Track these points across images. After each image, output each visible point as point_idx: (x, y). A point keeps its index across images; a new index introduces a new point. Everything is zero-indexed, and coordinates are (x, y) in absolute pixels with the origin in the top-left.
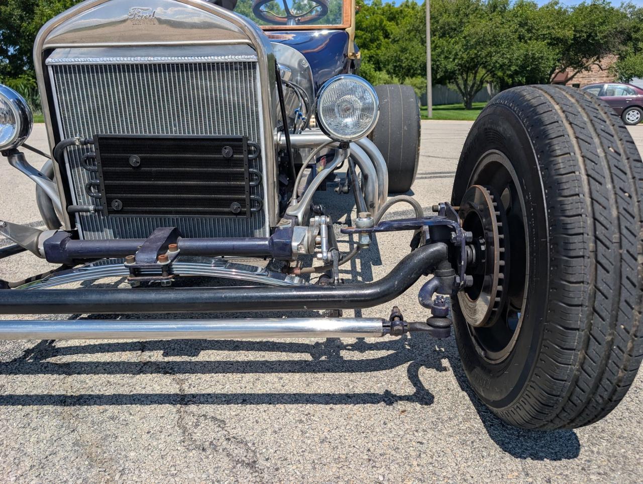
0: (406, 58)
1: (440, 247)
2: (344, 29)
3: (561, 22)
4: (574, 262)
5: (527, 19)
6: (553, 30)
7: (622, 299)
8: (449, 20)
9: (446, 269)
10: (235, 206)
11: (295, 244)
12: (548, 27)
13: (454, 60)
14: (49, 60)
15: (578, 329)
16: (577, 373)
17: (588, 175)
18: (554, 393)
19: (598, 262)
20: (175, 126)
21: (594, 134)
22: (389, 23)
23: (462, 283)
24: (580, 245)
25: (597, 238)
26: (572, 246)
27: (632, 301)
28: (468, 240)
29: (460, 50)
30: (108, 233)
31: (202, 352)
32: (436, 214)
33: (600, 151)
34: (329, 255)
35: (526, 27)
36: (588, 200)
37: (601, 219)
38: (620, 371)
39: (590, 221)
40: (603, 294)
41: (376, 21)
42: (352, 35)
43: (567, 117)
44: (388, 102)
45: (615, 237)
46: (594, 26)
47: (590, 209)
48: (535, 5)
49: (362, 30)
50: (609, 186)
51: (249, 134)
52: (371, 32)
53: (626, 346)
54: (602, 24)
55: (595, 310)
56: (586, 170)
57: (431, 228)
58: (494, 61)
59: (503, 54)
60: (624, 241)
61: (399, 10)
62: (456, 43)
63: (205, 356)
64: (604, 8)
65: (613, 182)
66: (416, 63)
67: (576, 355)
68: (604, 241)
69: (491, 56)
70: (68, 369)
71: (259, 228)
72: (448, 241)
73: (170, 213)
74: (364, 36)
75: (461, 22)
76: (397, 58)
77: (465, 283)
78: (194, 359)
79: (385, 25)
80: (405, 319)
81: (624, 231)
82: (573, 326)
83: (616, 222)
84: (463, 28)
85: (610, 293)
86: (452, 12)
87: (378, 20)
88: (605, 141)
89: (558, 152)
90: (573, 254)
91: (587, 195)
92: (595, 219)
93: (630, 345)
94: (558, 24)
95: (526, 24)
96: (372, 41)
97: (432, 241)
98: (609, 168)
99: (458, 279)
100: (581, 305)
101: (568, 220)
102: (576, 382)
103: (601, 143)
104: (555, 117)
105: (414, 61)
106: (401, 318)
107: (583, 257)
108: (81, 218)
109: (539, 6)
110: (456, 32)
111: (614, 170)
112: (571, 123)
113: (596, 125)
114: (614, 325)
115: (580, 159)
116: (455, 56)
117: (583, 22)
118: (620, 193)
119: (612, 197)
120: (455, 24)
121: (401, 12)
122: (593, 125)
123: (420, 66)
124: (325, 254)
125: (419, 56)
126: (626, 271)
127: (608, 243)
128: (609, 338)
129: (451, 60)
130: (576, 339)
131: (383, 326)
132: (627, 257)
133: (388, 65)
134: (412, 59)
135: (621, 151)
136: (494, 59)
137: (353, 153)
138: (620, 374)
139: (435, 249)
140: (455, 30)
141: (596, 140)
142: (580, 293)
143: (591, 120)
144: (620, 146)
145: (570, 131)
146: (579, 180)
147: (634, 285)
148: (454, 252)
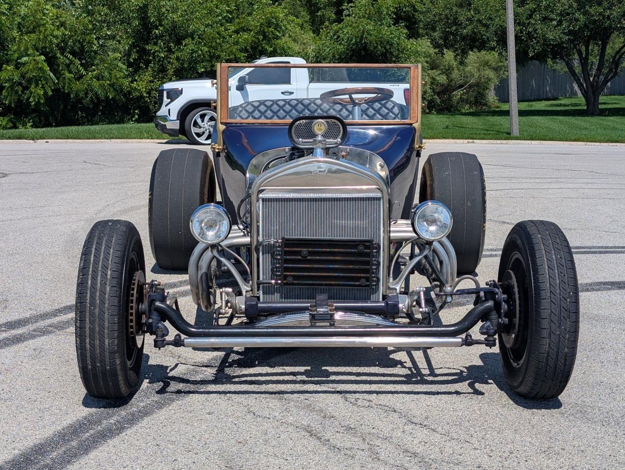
1: (490, 303)
2: (411, 124)
4: (542, 301)
7: (562, 316)
9: (494, 316)
10: (363, 281)
11: (401, 305)
14: (261, 195)
15: (545, 329)
16: (548, 350)
17: (548, 267)
18: (540, 361)
19: (551, 301)
20: (329, 232)
21: (553, 249)
23: (502, 322)
24: (545, 294)
25: (551, 291)
26: (541, 295)
27: (565, 316)
28: (505, 299)
32: (488, 286)
33: (554, 256)
34: (427, 309)
36: (548, 276)
37: (552, 284)
38: (566, 349)
39: (548, 284)
40: (554, 314)
42: (419, 130)
43: (542, 241)
45: (558, 291)
47: (548, 280)
50: (556, 271)
51: (374, 237)
53: (566, 336)
55: (552, 321)
56: (547, 265)
57: (485, 293)
60: (562, 293)
65: (558, 270)
67: (546, 340)
68: (553, 292)
72: (494, 299)
73: (321, 285)
77: (504, 322)
80: (473, 338)
81: (561, 289)
82: (544, 327)
83: (558, 285)
85: (557, 313)
88: (556, 252)
89: (537, 257)
90: (542, 298)
91: (547, 274)
92: (550, 284)
93: (567, 336)
97: (486, 300)
98: (557, 264)
99: (500, 320)
100: (546, 318)
101: (540, 284)
102: (548, 353)
103: (555, 253)
104: (538, 241)
105: (484, 25)
106: (471, 336)
107: (545, 299)
108: (263, 287)
111: (559, 264)
112: (544, 244)
113: (554, 245)
114: (560, 327)
115: (546, 260)
118: (560, 273)
119: (557, 275)
122: (553, 245)
123: (495, 33)
124: (424, 309)
126: (562, 304)
127: (555, 293)
128: (558, 333)
130: (545, 333)
131: (462, 341)
132: (562, 299)
135: (563, 257)
137: (435, 248)
138: (566, 350)
139: (488, 304)
141: (553, 252)
142: (545, 313)
143: (552, 243)
144: (563, 255)
145: (543, 248)
146: (544, 268)
147: (567, 311)
148: (497, 305)
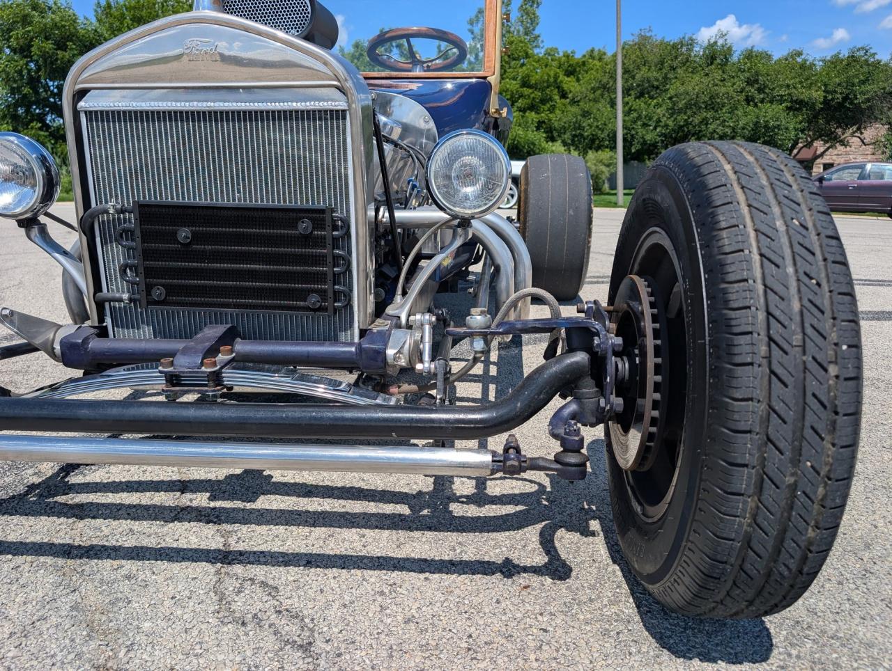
0: (589, 125)
1: (580, 357)
2: (485, 78)
3: (807, 80)
4: (740, 371)
5: (757, 74)
6: (794, 90)
7: (807, 424)
8: (650, 74)
9: (588, 388)
10: (313, 299)
11: (390, 352)
12: (788, 86)
13: (655, 128)
14: (82, 105)
15: (746, 466)
16: (749, 529)
17: (761, 255)
18: (719, 557)
19: (772, 372)
20: (239, 192)
21: (773, 202)
22: (566, 79)
23: (608, 408)
24: (748, 349)
25: (771, 339)
26: (736, 350)
27: (820, 427)
28: (616, 349)
29: (664, 115)
30: (147, 331)
31: (262, 497)
32: (583, 315)
33: (779, 224)
34: (433, 366)
35: (756, 86)
36: (760, 288)
37: (777, 313)
38: (810, 529)
39: (761, 316)
40: (779, 416)
41: (549, 76)
42: (495, 86)
43: (738, 179)
44: (548, 177)
45: (797, 339)
46: (853, 85)
47: (762, 300)
48: (769, 57)
49: (530, 87)
50: (790, 270)
51: (336, 204)
52: (542, 90)
53: (816, 492)
54: (863, 82)
55: (769, 439)
56: (759, 248)
57: (568, 331)
58: (711, 130)
59: (724, 121)
60: (809, 344)
61: (580, 61)
62: (659, 105)
63: (266, 502)
64: (866, 61)
65: (795, 264)
66: (603, 131)
67: (745, 503)
68: (780, 343)
69: (707, 124)
70: (81, 512)
71: (346, 330)
72: (589, 349)
73: (228, 306)
74: (533, 95)
75: (666, 78)
76: (577, 125)
77: (612, 407)
78: (249, 506)
79: (561, 82)
80: (523, 453)
81: (809, 331)
82: (739, 461)
83: (798, 318)
84: (668, 86)
85: (790, 415)
86: (653, 64)
87: (552, 73)
88: (787, 211)
89: (723, 225)
90: (738, 360)
91: (759, 281)
92: (769, 313)
93: (821, 491)
94: (801, 82)
95: (757, 81)
96: (543, 101)
97: (571, 350)
98: (791, 246)
99: (602, 402)
100: (750, 432)
101: (732, 314)
102: (748, 543)
103: (782, 213)
104: (723, 179)
105: (600, 129)
106: (518, 450)
107: (751, 364)
108: (112, 309)
109: (775, 58)
110: (658, 91)
111: (798, 248)
112: (743, 188)
113: (778, 189)
114: (796, 461)
115: (752, 234)
116: (657, 122)
117: (837, 80)
118: (805, 279)
119: (793, 284)
120: (657, 80)
121: (584, 64)
122: (774, 190)
123: (608, 135)
124: (427, 365)
125: (607, 122)
126: (812, 385)
127: (786, 346)
128: (790, 480)
129: (651, 128)
130: (744, 480)
131: (493, 461)
132: (812, 366)
133: (565, 133)
134: (597, 126)
135: (810, 225)
136: (711, 127)
138: (811, 533)
139: (573, 360)
140: (657, 88)
141: (776, 210)
142: (748, 414)
143: (771, 184)
144: (808, 218)
145: (741, 196)
146: (749, 261)
147: (825, 407)
148: (598, 364)
